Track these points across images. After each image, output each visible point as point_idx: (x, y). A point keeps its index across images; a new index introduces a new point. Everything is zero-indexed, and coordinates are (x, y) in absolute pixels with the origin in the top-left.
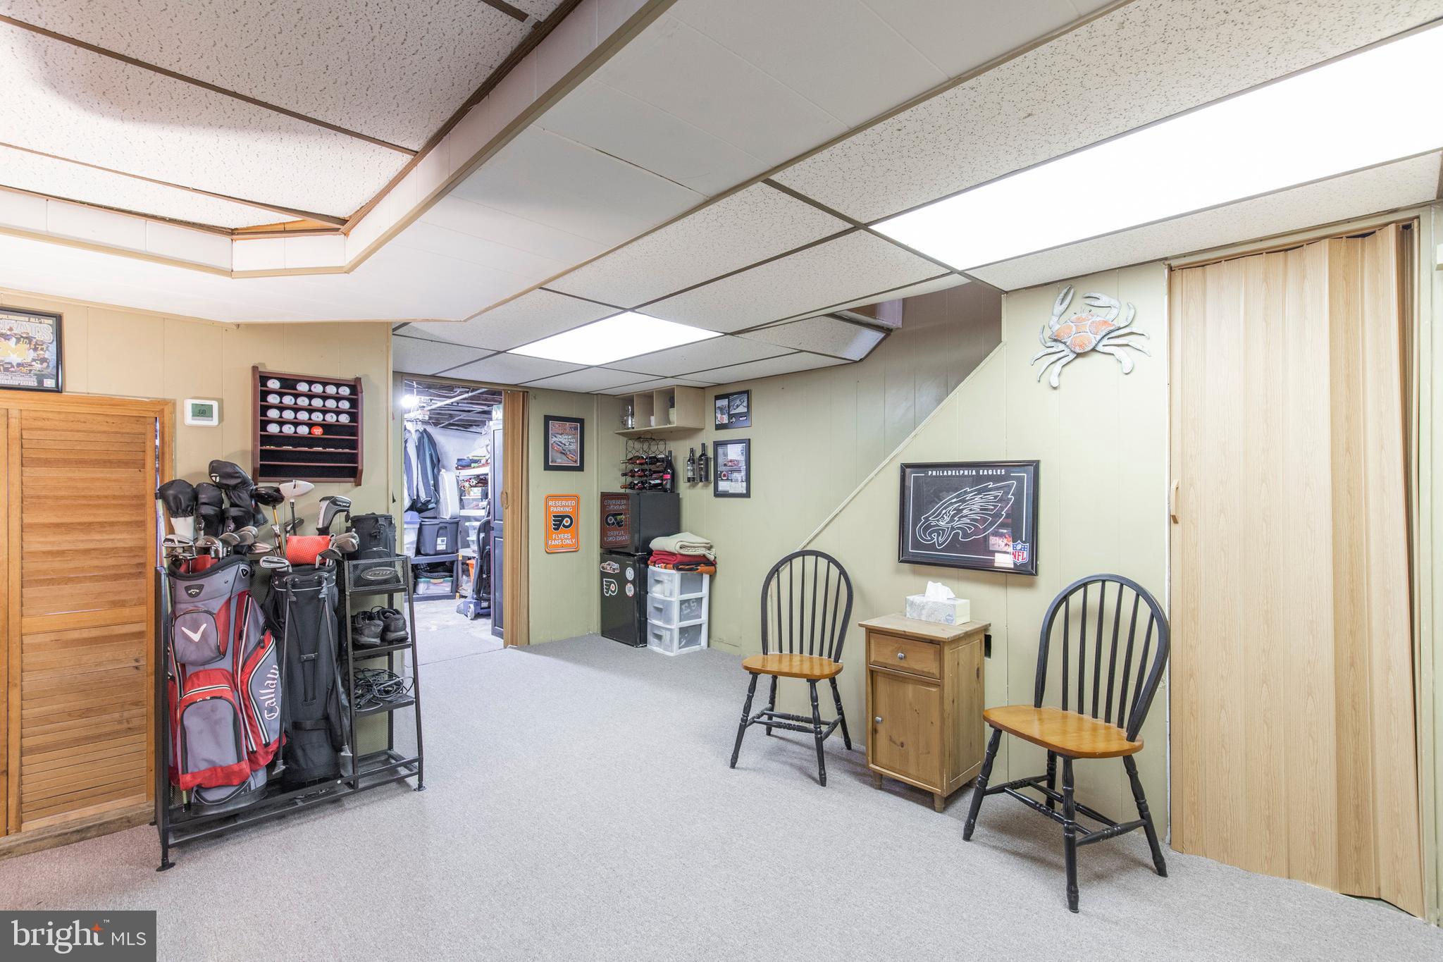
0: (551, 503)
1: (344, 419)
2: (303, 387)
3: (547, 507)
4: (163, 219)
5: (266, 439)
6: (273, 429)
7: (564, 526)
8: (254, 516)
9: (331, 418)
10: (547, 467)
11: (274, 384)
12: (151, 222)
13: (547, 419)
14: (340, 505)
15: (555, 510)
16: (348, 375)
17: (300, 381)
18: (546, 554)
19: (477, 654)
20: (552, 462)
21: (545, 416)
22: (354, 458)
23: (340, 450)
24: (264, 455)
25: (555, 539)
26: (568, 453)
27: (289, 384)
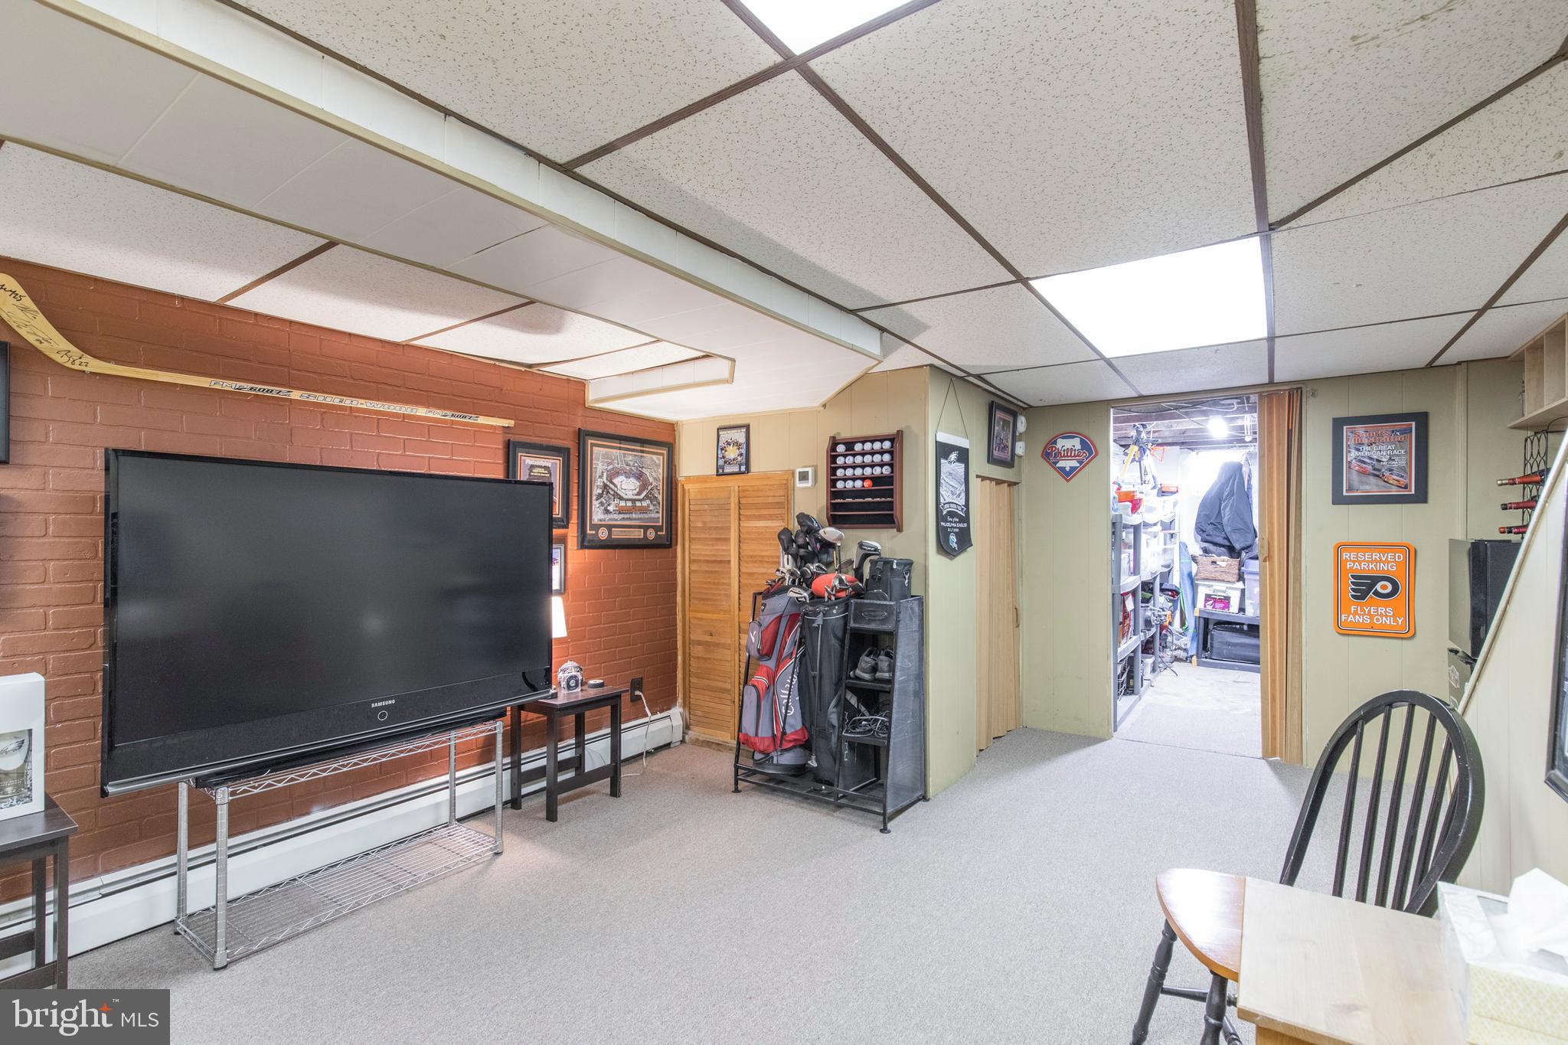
0: (1345, 556)
1: (886, 470)
2: (858, 447)
3: (1339, 563)
4: (672, 364)
5: (835, 494)
6: (840, 485)
7: (1377, 593)
8: (818, 556)
9: (877, 471)
10: (1338, 499)
11: (841, 449)
12: (666, 369)
13: (1338, 424)
14: (865, 549)
15: (1357, 566)
16: (891, 430)
17: (857, 442)
18: (1339, 636)
19: (1215, 752)
20: (1349, 489)
21: (1334, 419)
22: (890, 506)
23: (883, 499)
24: (834, 507)
25: (1356, 613)
26: (1387, 474)
27: (850, 445)
